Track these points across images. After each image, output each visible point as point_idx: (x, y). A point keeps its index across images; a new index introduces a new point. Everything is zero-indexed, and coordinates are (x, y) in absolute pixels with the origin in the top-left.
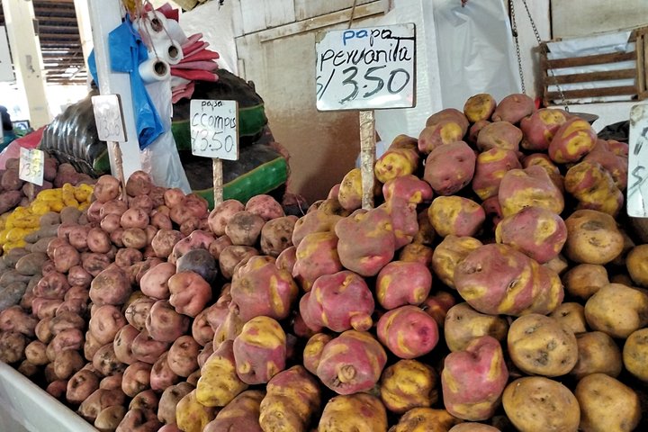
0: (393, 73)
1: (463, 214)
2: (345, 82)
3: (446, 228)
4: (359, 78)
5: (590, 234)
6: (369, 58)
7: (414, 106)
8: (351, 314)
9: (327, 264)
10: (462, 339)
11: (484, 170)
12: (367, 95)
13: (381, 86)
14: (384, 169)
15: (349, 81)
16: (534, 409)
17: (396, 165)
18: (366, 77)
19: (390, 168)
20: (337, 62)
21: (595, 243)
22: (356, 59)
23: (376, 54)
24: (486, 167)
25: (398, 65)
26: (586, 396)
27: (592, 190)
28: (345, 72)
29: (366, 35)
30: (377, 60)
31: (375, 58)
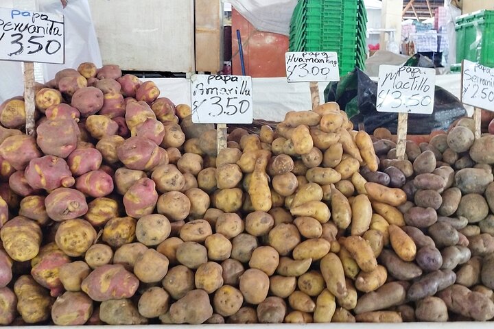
0: (50, 42)
1: (110, 124)
2: (13, 42)
3: (101, 131)
4: (24, 41)
5: (173, 133)
6: (31, 29)
7: (64, 63)
8: (62, 177)
9: (32, 153)
10: (129, 183)
11: (109, 104)
12: (30, 53)
13: (41, 48)
14: (45, 100)
15: (16, 41)
16: (176, 202)
17: (53, 98)
18: (29, 41)
19: (49, 100)
20: (7, 28)
21: (175, 136)
22: (22, 28)
23: (37, 28)
24: (111, 101)
25: (52, 37)
26: (191, 196)
27: (167, 114)
28: (12, 36)
29: (29, 14)
30: (38, 32)
31: (36, 30)
